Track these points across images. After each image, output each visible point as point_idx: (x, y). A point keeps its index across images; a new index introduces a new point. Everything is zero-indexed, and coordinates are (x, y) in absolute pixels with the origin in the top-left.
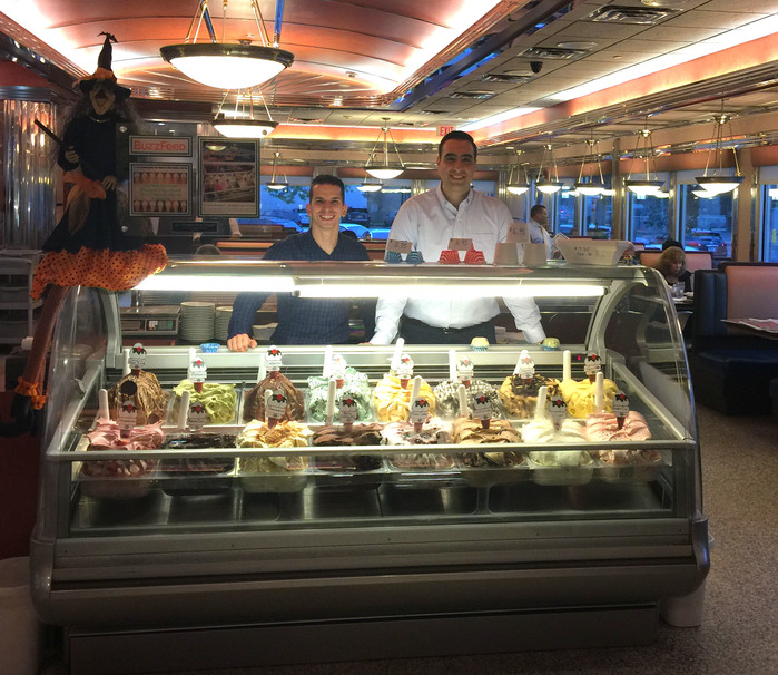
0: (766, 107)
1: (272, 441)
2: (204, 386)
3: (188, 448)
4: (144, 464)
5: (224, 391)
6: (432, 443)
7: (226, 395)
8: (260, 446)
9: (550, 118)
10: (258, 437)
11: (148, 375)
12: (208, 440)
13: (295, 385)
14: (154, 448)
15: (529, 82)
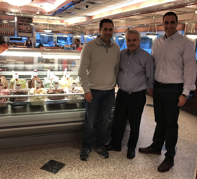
0: (136, 19)
1: (38, 93)
2: (18, 80)
3: (16, 95)
4: (5, 99)
5: (24, 81)
6: (77, 93)
7: (24, 82)
8: (35, 94)
9: (87, 20)
10: (34, 92)
11: (3, 77)
12: (21, 93)
13: (41, 79)
14: (7, 95)
15: (84, 10)
